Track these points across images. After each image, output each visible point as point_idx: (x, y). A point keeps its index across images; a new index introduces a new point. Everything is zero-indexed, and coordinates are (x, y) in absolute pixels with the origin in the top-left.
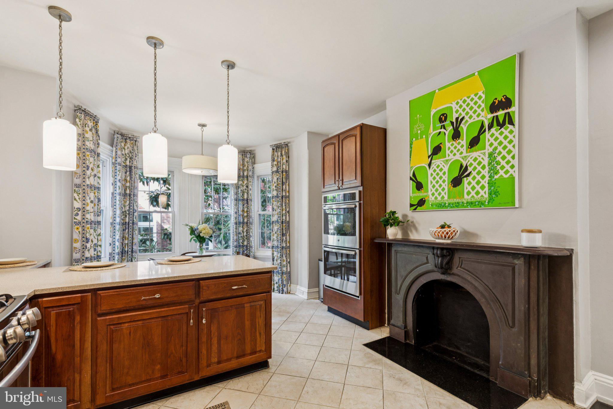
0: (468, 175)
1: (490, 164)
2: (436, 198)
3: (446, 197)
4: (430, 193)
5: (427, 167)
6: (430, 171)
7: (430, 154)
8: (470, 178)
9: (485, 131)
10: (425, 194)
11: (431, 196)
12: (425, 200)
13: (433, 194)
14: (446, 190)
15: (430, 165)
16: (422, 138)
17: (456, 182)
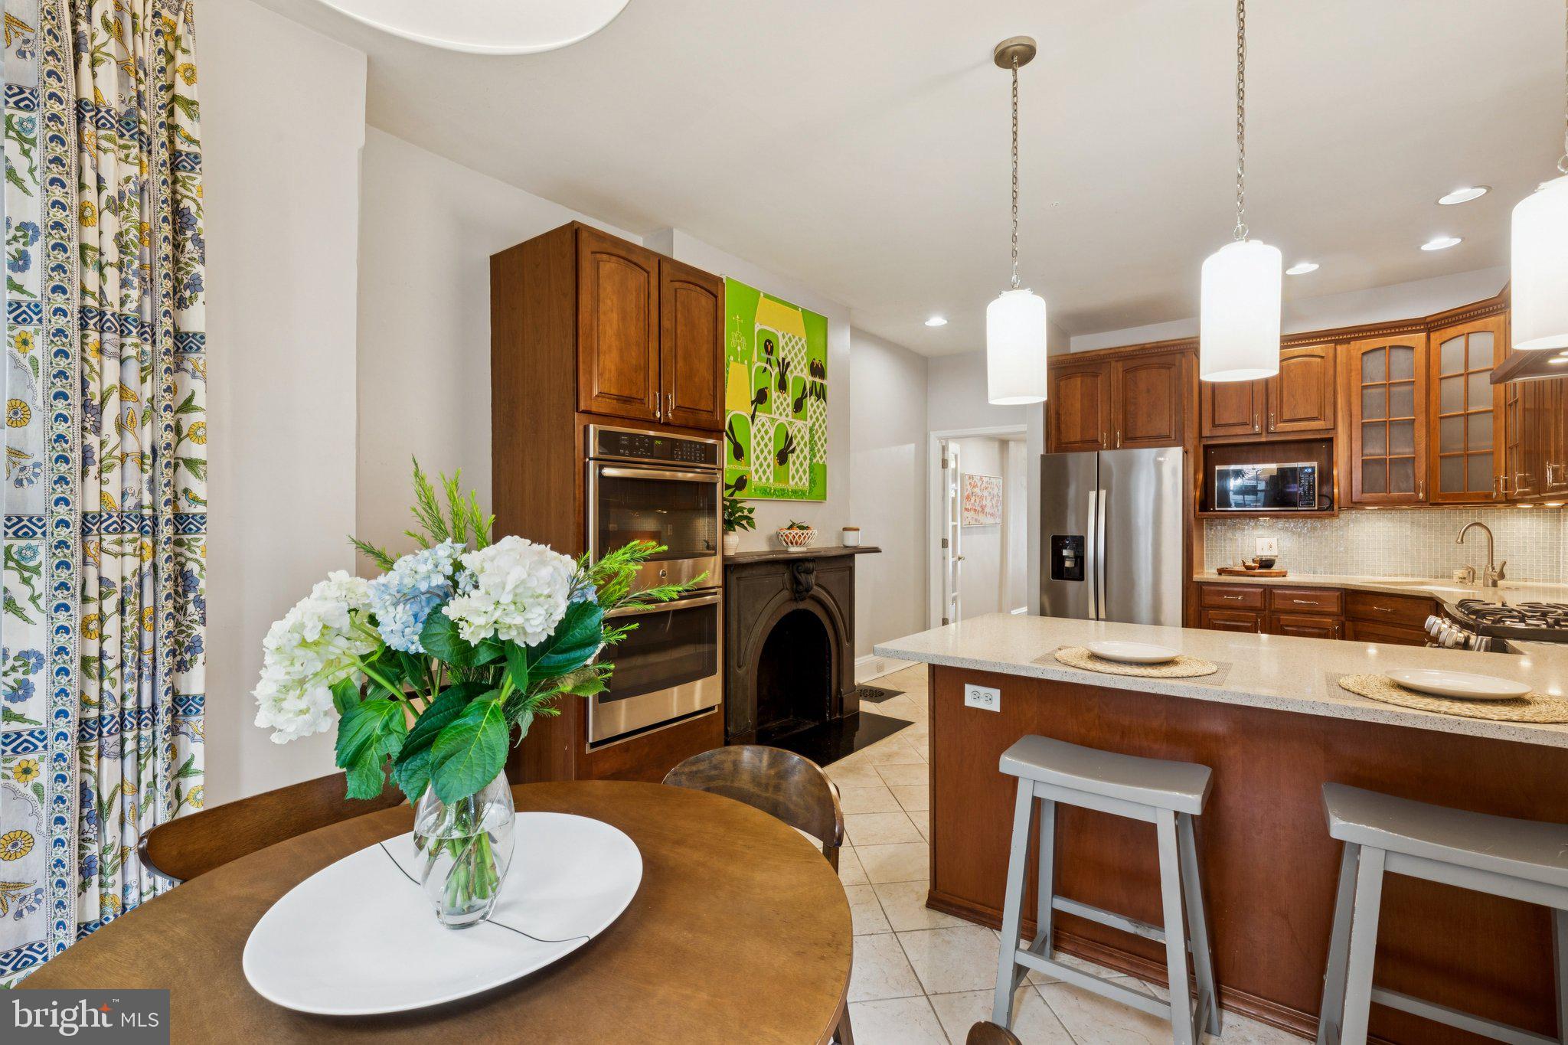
0: (793, 451)
1: (810, 442)
2: (760, 478)
3: (771, 481)
4: (753, 468)
5: (750, 420)
6: (753, 430)
7: (753, 399)
8: (795, 455)
9: (806, 396)
10: (747, 468)
11: (754, 473)
12: (746, 480)
13: (757, 471)
14: (772, 468)
15: (753, 417)
16: (742, 362)
17: (782, 457)
